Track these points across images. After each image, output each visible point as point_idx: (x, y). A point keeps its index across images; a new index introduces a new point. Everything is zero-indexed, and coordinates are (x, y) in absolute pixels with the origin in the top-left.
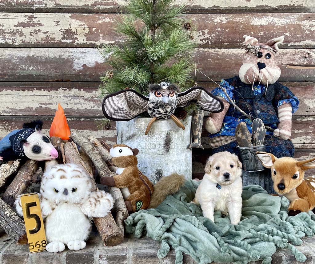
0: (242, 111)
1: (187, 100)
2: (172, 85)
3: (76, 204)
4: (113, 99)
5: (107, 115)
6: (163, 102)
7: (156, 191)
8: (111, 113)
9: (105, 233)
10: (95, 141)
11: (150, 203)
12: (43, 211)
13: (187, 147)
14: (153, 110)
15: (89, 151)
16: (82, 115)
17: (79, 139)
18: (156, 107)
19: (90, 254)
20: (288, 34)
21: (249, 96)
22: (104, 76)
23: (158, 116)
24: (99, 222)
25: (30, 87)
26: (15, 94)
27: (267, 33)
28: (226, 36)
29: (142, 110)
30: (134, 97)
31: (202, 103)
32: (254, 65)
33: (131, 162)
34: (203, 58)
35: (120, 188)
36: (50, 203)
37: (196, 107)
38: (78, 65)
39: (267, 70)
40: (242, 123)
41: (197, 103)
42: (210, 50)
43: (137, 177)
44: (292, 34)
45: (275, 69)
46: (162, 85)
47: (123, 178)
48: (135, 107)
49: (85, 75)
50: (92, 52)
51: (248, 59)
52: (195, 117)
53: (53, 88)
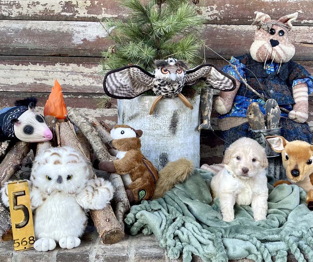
0: (254, 91)
1: (196, 78)
2: (180, 62)
3: (71, 194)
4: (116, 75)
5: (109, 92)
6: (170, 79)
7: (161, 178)
8: (112, 90)
9: (103, 228)
10: (94, 121)
11: (154, 193)
12: (33, 201)
13: (195, 129)
14: (159, 87)
15: (87, 133)
16: (80, 92)
17: (77, 119)
18: (162, 85)
19: (85, 253)
20: (301, 12)
21: (261, 74)
22: (106, 51)
23: (164, 95)
24: (96, 215)
25: (25, 62)
26: (8, 68)
27: (279, 9)
28: (236, 13)
29: (146, 88)
30: (139, 74)
31: (212, 81)
32: (266, 42)
33: (134, 145)
34: (211, 35)
35: (120, 175)
36: (41, 192)
37: (205, 85)
38: (77, 39)
39: (280, 47)
40: (254, 104)
41: (206, 81)
42: (219, 26)
43: (141, 162)
44: (305, 11)
45: (289, 46)
46: (169, 61)
47: (124, 163)
48: (139, 84)
49: (85, 50)
50: (94, 26)
51: (260, 36)
52: (204, 96)
53: (50, 63)
